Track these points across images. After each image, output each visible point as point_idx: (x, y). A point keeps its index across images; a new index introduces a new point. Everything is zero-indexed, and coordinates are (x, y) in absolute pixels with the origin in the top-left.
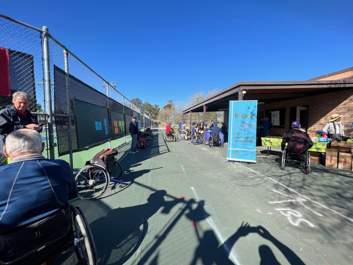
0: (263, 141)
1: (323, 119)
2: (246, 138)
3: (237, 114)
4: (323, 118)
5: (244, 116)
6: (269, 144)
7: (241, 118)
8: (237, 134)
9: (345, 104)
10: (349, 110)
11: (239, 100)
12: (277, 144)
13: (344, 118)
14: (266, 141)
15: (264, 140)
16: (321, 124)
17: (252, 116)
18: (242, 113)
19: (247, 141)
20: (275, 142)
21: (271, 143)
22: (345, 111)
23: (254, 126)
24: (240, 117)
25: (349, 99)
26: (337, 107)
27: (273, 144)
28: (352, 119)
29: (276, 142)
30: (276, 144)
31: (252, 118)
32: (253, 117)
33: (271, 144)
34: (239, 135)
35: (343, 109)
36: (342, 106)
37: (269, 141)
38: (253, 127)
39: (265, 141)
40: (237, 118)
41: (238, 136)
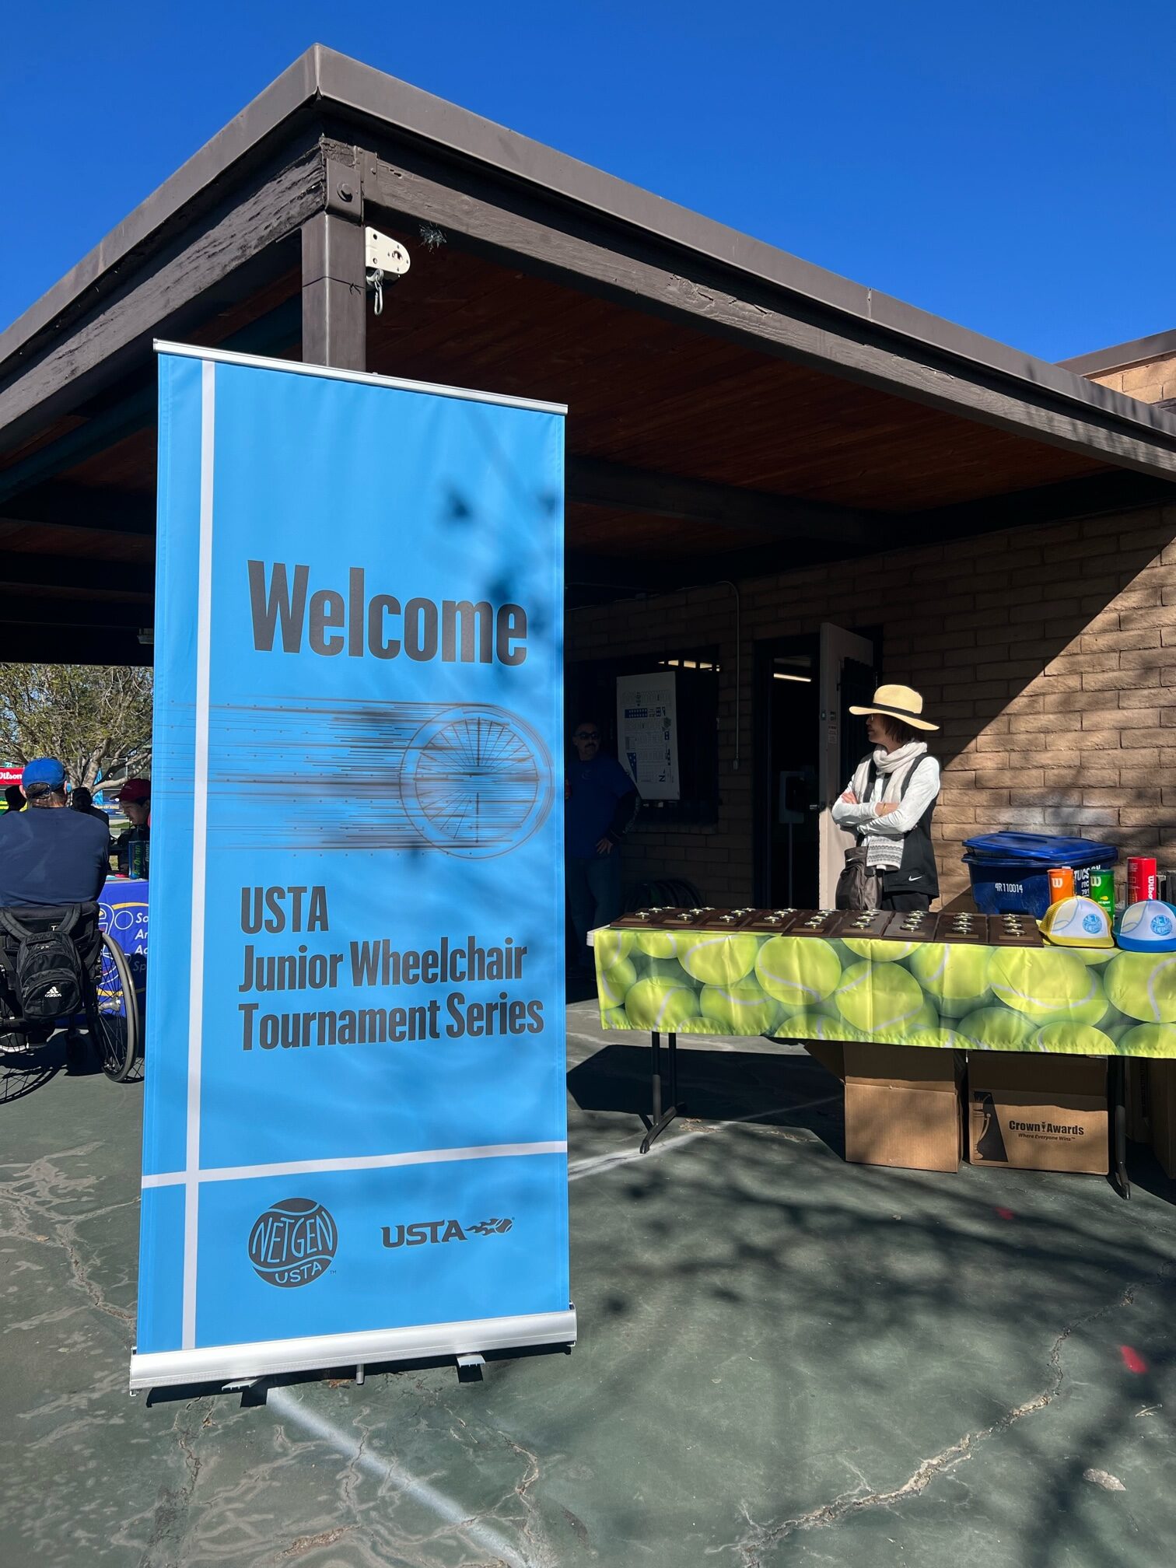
0: (609, 972)
1: (984, 739)
2: (429, 960)
3: (280, 569)
4: (988, 730)
5: (393, 628)
6: (678, 1009)
7: (356, 650)
8: (286, 904)
9: (1121, 624)
10: (1148, 668)
11: (319, 361)
12: (756, 1000)
13: (1121, 729)
14: (641, 964)
15: (617, 960)
16: (977, 784)
17: (504, 634)
18: (357, 576)
19: (444, 1019)
20: (732, 975)
21: (697, 988)
22: (1127, 676)
23: (529, 778)
24: (329, 632)
25: (1144, 586)
26: (1072, 647)
27: (711, 1003)
28: (1166, 738)
29: (745, 971)
30: (744, 996)
31: (504, 658)
32: (514, 643)
33: (692, 1005)
34: (319, 919)
35: (1112, 661)
36: (1104, 641)
37: (672, 966)
38: (523, 793)
39: (627, 973)
40: (292, 645)
41: (317, 944)
